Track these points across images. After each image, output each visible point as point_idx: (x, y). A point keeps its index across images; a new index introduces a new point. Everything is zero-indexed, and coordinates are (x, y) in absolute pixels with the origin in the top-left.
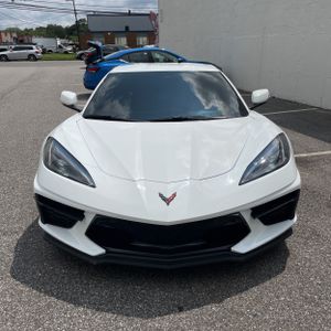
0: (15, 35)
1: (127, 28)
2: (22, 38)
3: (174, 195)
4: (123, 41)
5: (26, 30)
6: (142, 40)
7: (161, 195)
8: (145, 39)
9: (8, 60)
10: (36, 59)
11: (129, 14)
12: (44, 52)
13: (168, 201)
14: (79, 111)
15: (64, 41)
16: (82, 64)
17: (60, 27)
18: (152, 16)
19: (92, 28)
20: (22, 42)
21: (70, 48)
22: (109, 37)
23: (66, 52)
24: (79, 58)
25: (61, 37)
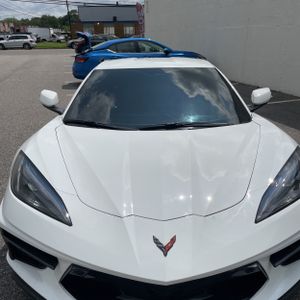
0: (12, 25)
1: (115, 18)
2: (18, 28)
3: (173, 240)
4: (111, 30)
5: (23, 20)
6: (129, 30)
7: (156, 241)
8: (132, 28)
9: (4, 49)
10: (31, 48)
11: (117, 5)
12: (38, 41)
13: (165, 249)
14: (60, 114)
15: (56, 30)
16: (73, 53)
17: (53, 17)
18: (138, 7)
19: (82, 18)
20: (18, 31)
21: (62, 37)
22: (98, 27)
23: (59, 41)
24: (71, 46)
25: (54, 27)
